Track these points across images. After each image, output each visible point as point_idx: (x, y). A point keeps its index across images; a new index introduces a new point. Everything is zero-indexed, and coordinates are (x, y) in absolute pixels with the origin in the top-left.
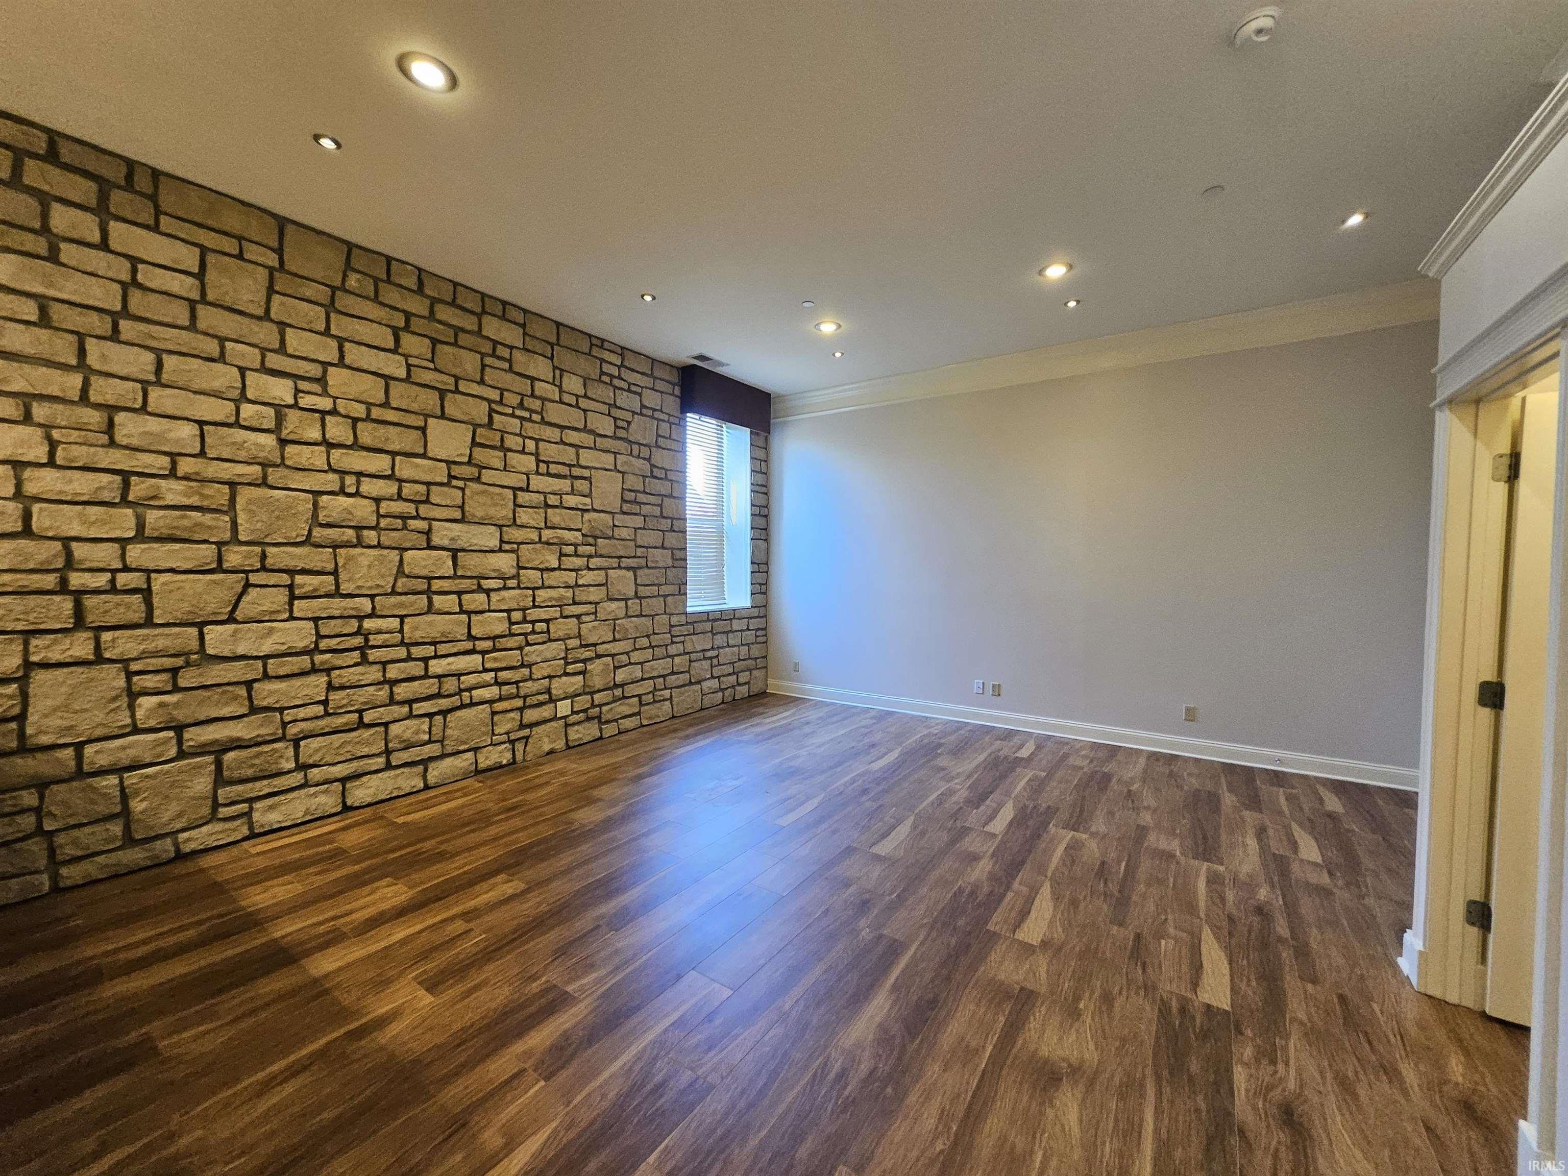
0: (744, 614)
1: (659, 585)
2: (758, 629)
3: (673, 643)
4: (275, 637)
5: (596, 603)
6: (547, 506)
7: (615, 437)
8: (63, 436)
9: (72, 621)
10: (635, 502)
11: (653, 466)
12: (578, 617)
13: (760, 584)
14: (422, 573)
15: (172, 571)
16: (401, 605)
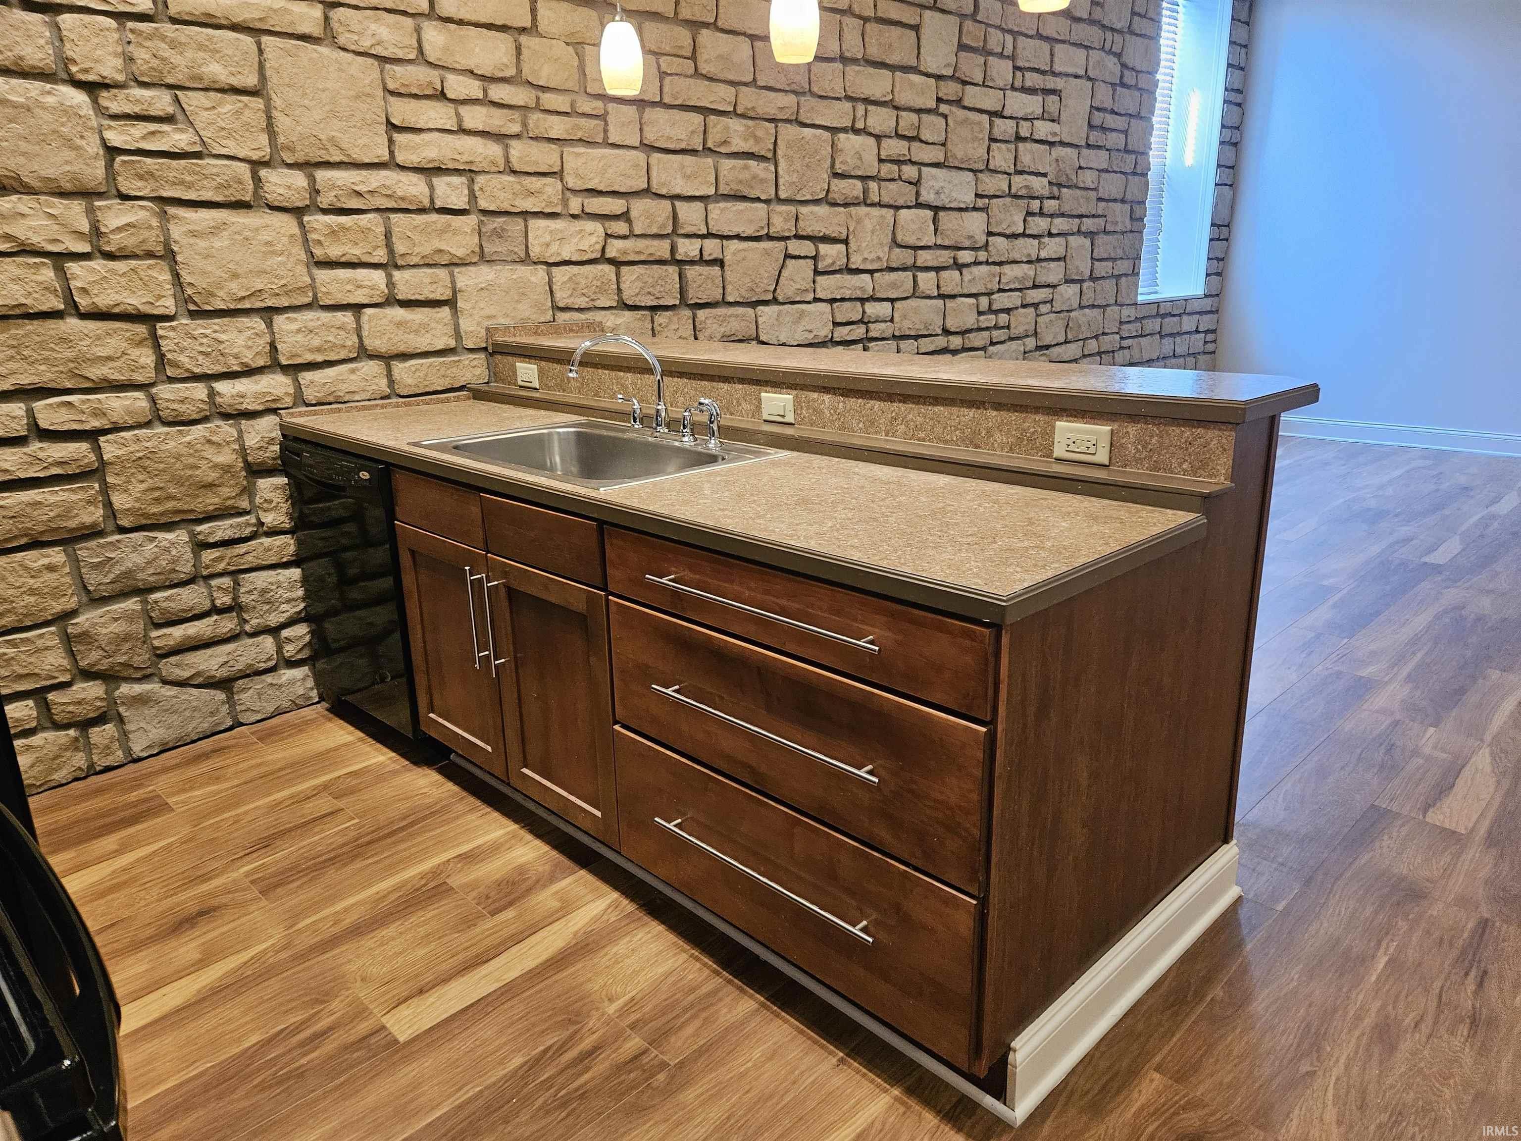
0: (1196, 306)
1: (1114, 260)
2: (1207, 332)
3: (1121, 348)
5: (1055, 287)
6: (1019, 138)
7: (1092, 22)
8: (667, 65)
9: (679, 295)
10: (1103, 129)
11: (1124, 66)
12: (1036, 306)
13: (1219, 260)
14: (911, 240)
15: (738, 237)
16: (894, 285)
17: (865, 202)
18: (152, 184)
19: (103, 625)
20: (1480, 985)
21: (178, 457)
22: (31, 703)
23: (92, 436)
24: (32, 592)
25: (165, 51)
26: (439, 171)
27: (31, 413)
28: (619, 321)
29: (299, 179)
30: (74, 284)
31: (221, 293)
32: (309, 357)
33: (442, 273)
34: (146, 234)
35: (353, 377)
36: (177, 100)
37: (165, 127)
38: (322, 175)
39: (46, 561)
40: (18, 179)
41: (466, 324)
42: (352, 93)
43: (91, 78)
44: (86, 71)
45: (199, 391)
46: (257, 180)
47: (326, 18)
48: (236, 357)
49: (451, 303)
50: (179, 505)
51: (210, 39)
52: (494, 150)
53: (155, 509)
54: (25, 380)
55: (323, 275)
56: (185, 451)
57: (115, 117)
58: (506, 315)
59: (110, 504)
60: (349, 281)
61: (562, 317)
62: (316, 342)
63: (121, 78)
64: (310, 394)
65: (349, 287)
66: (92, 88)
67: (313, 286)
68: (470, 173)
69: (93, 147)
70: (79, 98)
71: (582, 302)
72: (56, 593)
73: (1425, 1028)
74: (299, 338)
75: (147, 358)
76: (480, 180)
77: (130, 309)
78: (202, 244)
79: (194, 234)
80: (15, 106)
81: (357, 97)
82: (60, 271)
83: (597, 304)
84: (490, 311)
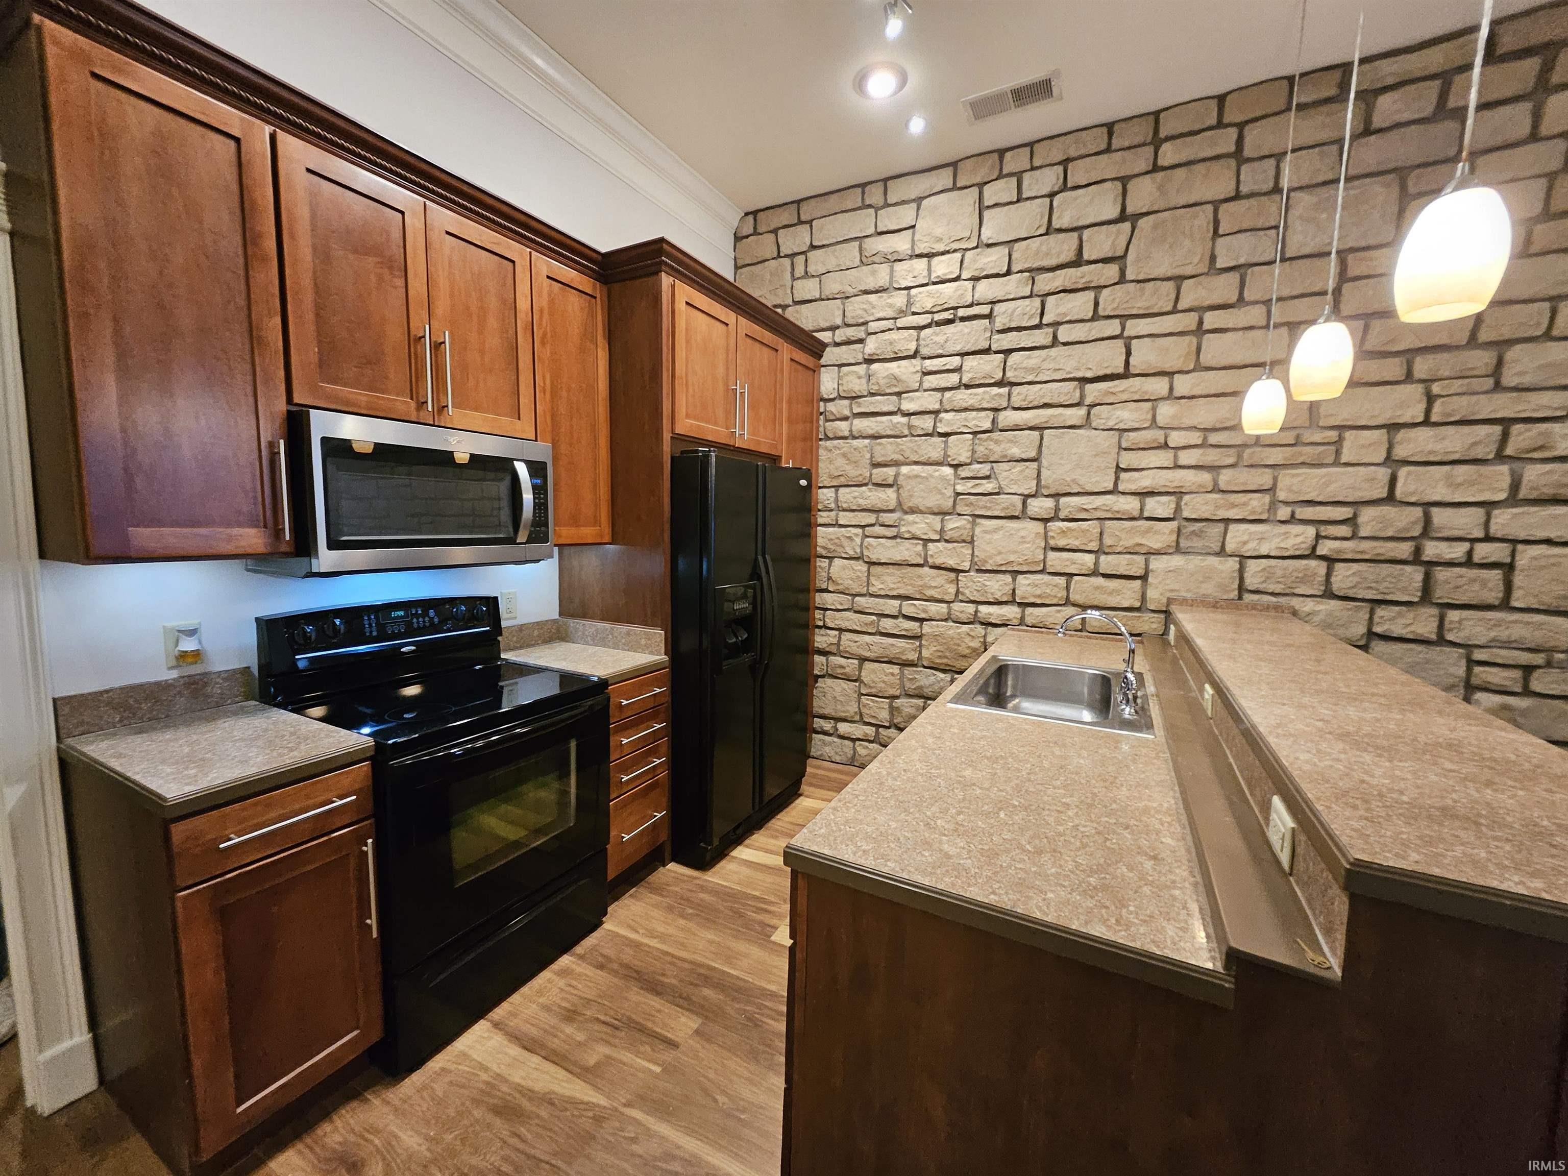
9: (1419, 594)
15: (1546, 542)
18: (972, 508)
19: (906, 707)
21: (952, 638)
22: (874, 729)
23: (921, 620)
24: (884, 682)
25: (992, 445)
26: (1152, 494)
27: (900, 606)
29: (1049, 503)
30: (930, 553)
31: (991, 562)
32: (1032, 600)
33: (1140, 559)
34: (963, 531)
35: (1058, 615)
36: (992, 468)
37: (984, 481)
38: (1063, 500)
39: (891, 671)
40: (918, 508)
41: (1151, 594)
42: (1094, 453)
43: (955, 463)
44: (954, 460)
45: (971, 608)
46: (1024, 503)
47: (1089, 414)
48: (992, 594)
49: (1144, 578)
50: (949, 662)
51: (1015, 436)
52: (1205, 478)
53: (938, 661)
54: (902, 592)
55: (1052, 555)
56: (956, 636)
57: (963, 479)
58: (1188, 591)
59: (920, 653)
60: (1068, 560)
61: (1248, 597)
62: (1038, 592)
63: (968, 461)
64: (1029, 620)
65: (1067, 563)
66: (956, 467)
67: (1044, 561)
68: (1178, 494)
69: (949, 492)
70: (948, 471)
71: (1278, 588)
72: (892, 686)
74: (1029, 588)
75: (952, 589)
76: (1186, 498)
77: (949, 566)
78: (988, 536)
79: (985, 532)
80: (924, 477)
81: (1096, 455)
82: (925, 546)
83: (1297, 591)
84: (1176, 587)
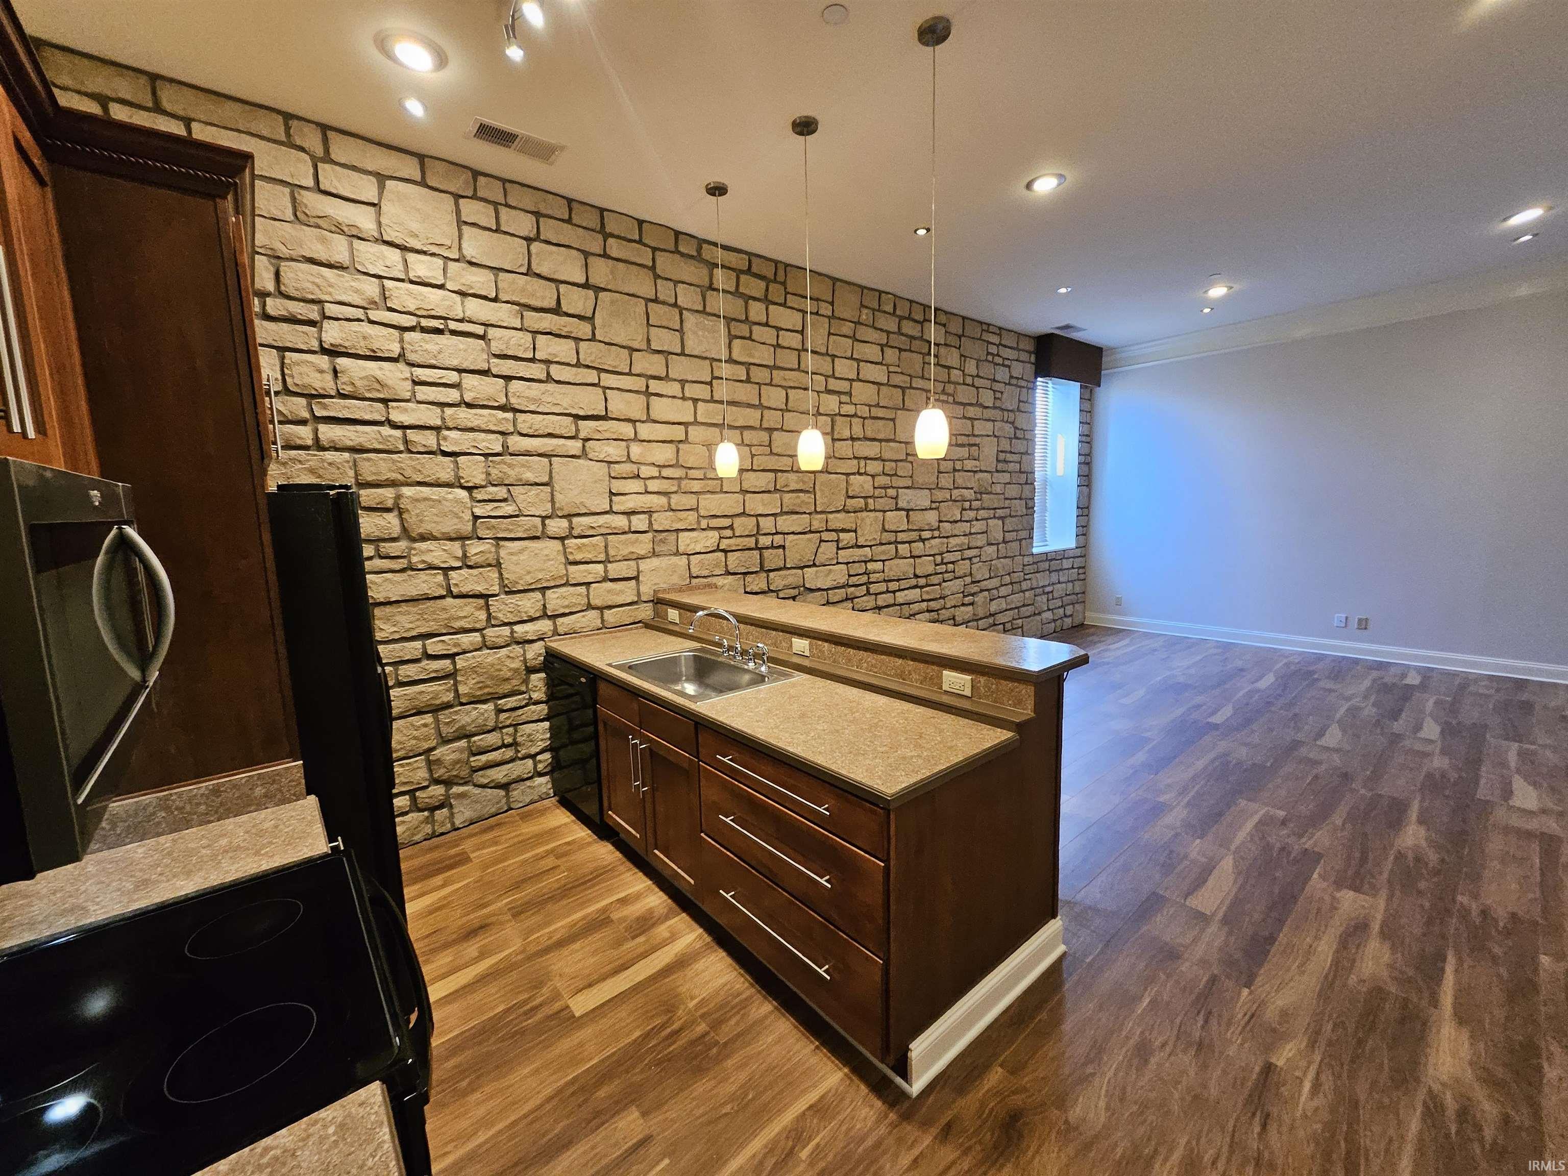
0: (1071, 554)
1: (1017, 531)
2: (1079, 568)
3: (1025, 580)
4: (831, 576)
5: (981, 548)
6: (955, 470)
7: (995, 408)
8: (756, 451)
10: (1005, 461)
11: (1016, 428)
12: (970, 559)
13: (1083, 527)
14: (893, 528)
15: (793, 533)
16: (883, 552)
17: (866, 509)
18: (494, 531)
19: (448, 755)
20: (1206, 1021)
21: (492, 665)
22: (407, 797)
23: (452, 657)
24: (415, 738)
25: (505, 469)
26: (634, 513)
27: (424, 646)
28: (726, 581)
29: (564, 523)
30: (452, 582)
31: (521, 582)
32: (562, 611)
33: (633, 563)
34: (488, 555)
35: (583, 619)
36: (509, 491)
37: (502, 504)
38: (575, 520)
39: (423, 722)
40: (431, 534)
41: (643, 589)
42: (594, 480)
43: (470, 484)
44: (468, 482)
45: (506, 631)
46: (544, 525)
47: (584, 446)
48: (526, 613)
49: (636, 578)
50: (491, 690)
51: (527, 461)
52: (663, 500)
53: (479, 693)
54: (423, 630)
55: (572, 568)
56: (496, 662)
57: (479, 501)
58: (665, 583)
59: (456, 691)
60: (586, 571)
61: (694, 581)
62: (566, 603)
63: (484, 483)
64: (561, 630)
65: (585, 574)
66: (470, 489)
67: (567, 575)
68: (650, 513)
69: (468, 516)
70: (464, 494)
71: (706, 573)
72: (426, 738)
73: (1168, 1049)
74: (558, 601)
75: (483, 616)
76: (655, 515)
77: (478, 593)
78: (514, 558)
79: (512, 554)
80: (434, 500)
81: (596, 482)
82: (446, 576)
83: (714, 573)
84: (656, 581)
